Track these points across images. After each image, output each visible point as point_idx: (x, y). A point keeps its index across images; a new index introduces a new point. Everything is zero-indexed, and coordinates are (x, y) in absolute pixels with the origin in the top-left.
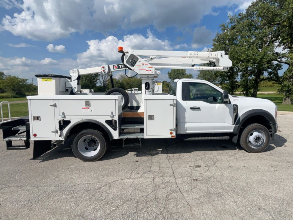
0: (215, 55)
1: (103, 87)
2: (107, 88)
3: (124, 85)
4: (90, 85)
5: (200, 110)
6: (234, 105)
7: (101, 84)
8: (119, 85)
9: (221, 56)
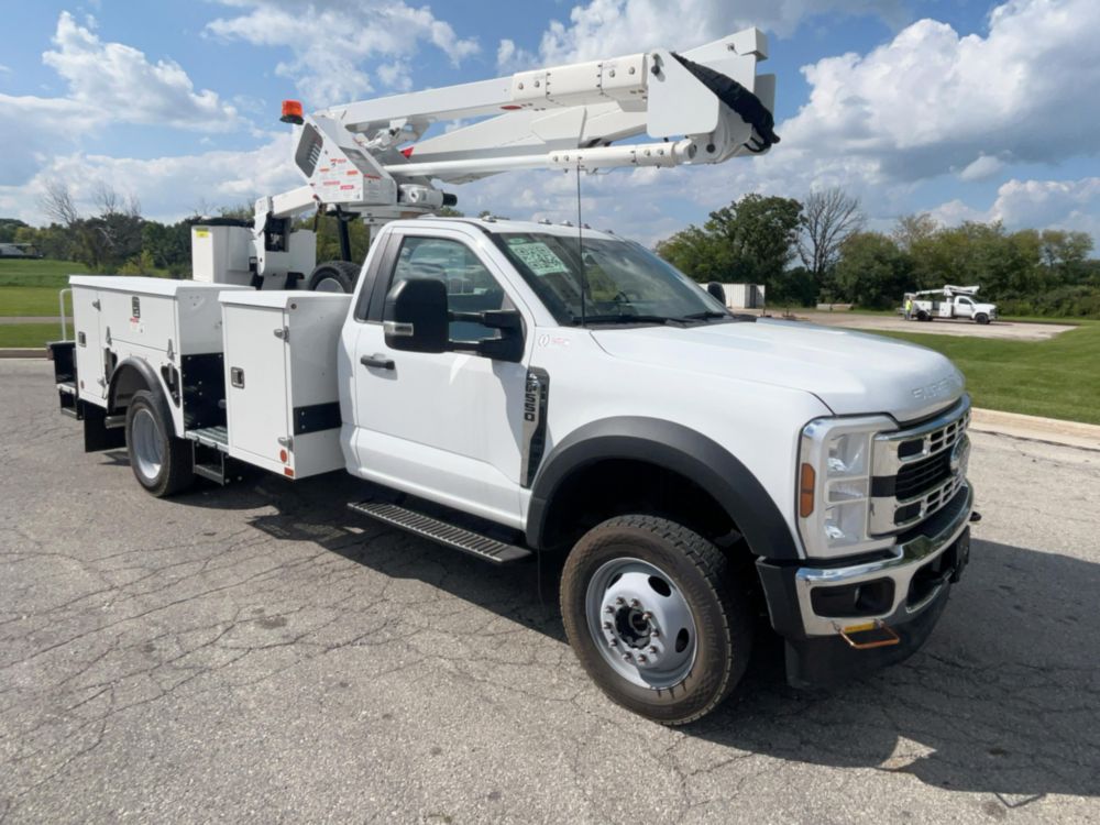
0: (633, 72)
1: (811, 278)
2: (825, 283)
3: (917, 271)
4: (758, 268)
5: (395, 377)
6: (530, 370)
7: (805, 261)
8: (890, 266)
9: (656, 71)
